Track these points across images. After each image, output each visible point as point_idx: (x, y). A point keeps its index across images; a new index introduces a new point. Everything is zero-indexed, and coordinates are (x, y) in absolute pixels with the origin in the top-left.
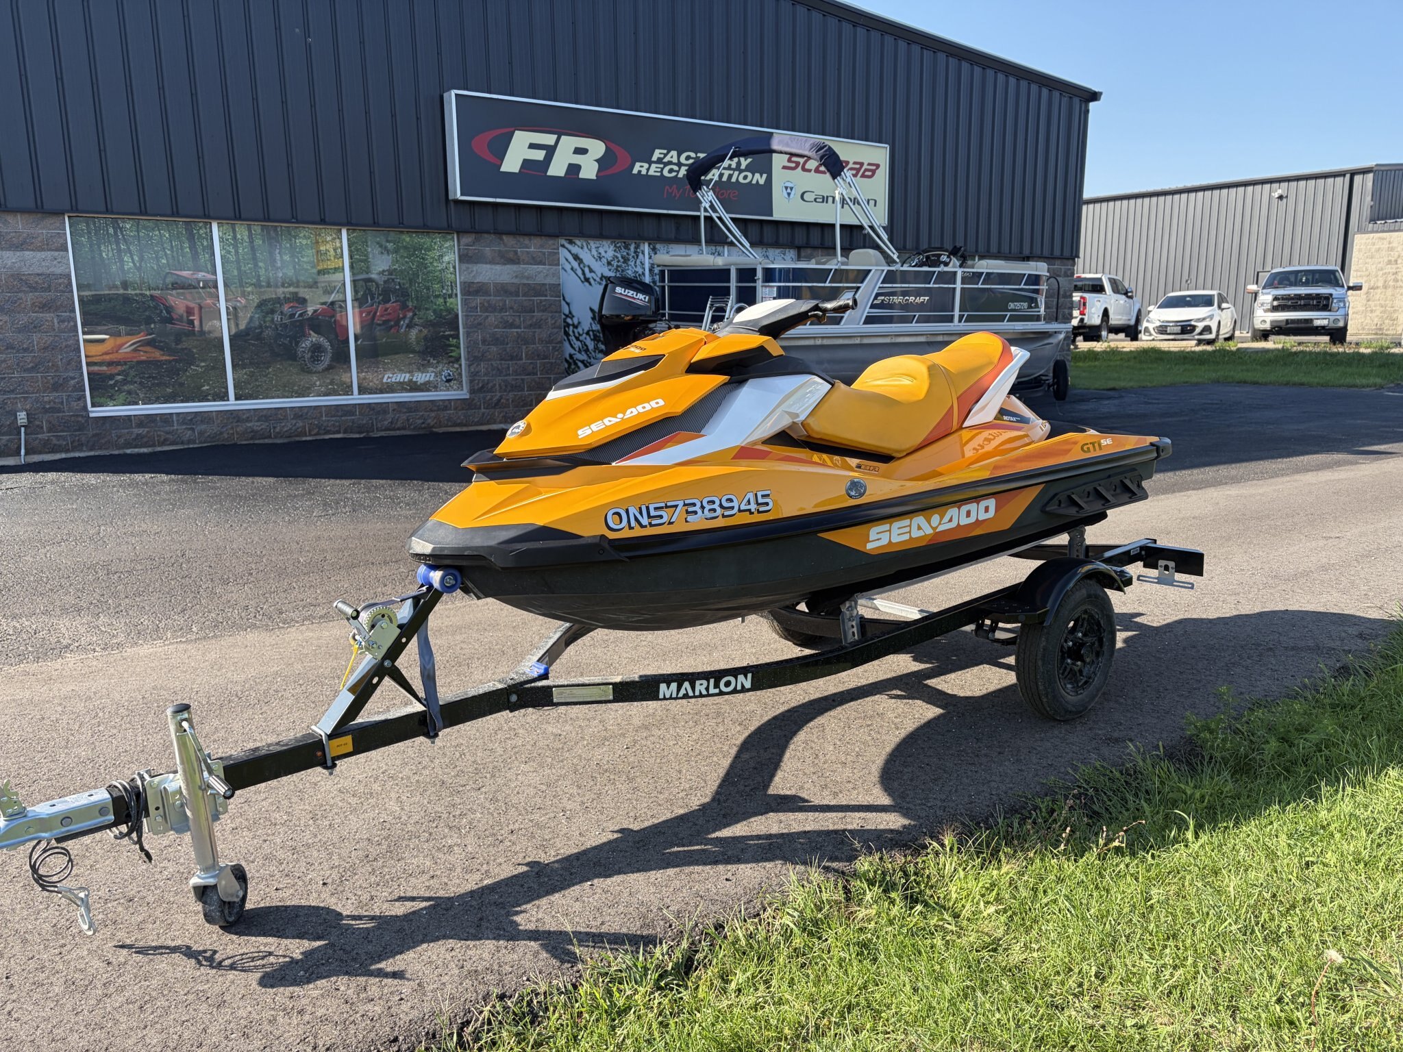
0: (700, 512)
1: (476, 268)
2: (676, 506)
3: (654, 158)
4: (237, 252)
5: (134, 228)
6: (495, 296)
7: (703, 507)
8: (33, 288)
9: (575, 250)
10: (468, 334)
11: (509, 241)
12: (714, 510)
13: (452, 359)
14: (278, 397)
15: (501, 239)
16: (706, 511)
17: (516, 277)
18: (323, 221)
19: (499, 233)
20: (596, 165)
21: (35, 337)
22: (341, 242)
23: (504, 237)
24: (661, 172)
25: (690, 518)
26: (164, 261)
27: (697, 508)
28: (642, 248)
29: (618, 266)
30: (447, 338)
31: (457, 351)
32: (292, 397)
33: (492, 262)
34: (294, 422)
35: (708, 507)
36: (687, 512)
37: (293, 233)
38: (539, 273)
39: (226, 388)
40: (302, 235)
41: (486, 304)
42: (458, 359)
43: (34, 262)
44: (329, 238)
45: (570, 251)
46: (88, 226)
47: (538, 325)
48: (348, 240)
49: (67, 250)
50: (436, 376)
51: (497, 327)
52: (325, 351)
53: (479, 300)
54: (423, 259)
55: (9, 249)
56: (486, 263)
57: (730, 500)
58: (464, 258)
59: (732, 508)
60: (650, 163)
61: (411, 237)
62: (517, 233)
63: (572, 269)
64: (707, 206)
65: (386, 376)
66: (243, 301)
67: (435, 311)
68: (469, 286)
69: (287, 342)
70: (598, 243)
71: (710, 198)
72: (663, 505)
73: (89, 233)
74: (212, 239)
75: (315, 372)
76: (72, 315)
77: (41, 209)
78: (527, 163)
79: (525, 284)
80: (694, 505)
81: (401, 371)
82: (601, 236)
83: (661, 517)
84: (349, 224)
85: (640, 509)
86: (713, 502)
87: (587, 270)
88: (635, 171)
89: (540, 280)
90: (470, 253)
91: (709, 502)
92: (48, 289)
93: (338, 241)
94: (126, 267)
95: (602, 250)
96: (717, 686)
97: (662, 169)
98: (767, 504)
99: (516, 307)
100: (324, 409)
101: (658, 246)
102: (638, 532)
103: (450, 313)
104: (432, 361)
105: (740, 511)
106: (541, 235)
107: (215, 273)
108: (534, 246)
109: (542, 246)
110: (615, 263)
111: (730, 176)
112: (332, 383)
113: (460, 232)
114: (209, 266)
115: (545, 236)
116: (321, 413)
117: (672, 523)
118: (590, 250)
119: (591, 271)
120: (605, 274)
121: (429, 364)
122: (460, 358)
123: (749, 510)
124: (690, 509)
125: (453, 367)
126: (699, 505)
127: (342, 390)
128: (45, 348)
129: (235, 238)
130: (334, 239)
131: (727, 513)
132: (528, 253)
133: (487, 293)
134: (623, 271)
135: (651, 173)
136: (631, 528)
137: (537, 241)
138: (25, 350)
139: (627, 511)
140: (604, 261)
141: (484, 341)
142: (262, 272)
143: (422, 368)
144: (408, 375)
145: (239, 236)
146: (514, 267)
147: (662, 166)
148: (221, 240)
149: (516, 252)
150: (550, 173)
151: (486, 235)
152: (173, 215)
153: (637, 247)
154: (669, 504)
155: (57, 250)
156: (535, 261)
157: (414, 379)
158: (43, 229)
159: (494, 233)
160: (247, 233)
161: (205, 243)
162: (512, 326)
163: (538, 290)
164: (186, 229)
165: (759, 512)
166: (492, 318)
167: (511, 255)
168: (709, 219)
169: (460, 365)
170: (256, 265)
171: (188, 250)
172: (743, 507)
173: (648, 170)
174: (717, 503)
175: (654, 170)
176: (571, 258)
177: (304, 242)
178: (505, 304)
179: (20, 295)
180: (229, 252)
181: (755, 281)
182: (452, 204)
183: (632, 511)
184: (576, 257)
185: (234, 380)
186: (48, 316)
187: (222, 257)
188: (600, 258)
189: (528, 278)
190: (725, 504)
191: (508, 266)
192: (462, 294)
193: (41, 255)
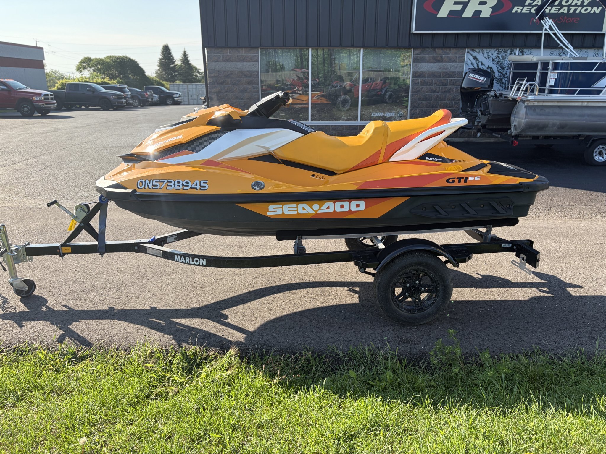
0: (173, 186)
1: (420, 65)
2: (164, 182)
3: (527, 3)
4: (317, 60)
5: (281, 52)
6: (428, 78)
7: (175, 184)
8: (246, 76)
9: (475, 54)
10: (412, 96)
11: (439, 51)
12: (179, 186)
13: (404, 107)
14: (327, 121)
15: (435, 51)
16: (176, 186)
17: (440, 69)
18: (352, 46)
19: (434, 48)
20: (491, 10)
21: (245, 94)
22: (360, 55)
23: (437, 50)
24: (530, 11)
25: (168, 188)
26: (291, 65)
27: (172, 184)
28: (514, 51)
29: (498, 61)
30: (403, 97)
31: (407, 103)
32: (333, 121)
33: (429, 62)
34: (332, 131)
35: (177, 184)
36: (168, 185)
37: (340, 51)
38: (453, 66)
39: (308, 116)
40: (344, 52)
41: (423, 82)
42: (407, 107)
43: (247, 66)
44: (355, 53)
45: (472, 55)
46: (266, 52)
47: (448, 91)
48: (363, 53)
49: (258, 62)
50: (395, 114)
51: (427, 92)
52: (348, 102)
53: (420, 79)
54: (396, 61)
55: (239, 62)
56: (426, 62)
57: (188, 183)
58: (415, 60)
59: (188, 186)
60: (524, 6)
61: (391, 51)
62: (444, 47)
63: (472, 64)
64: (547, 28)
65: (373, 114)
66: (318, 81)
67: (399, 85)
68: (416, 74)
69: (333, 98)
70: (488, 50)
71: (550, 23)
72: (159, 181)
73: (266, 55)
74: (309, 55)
75: (343, 111)
76: (258, 86)
77: (251, 47)
78: (451, 12)
79: (444, 72)
80: (171, 182)
81: (380, 111)
82: (490, 46)
83: (157, 186)
84: (363, 46)
85: (150, 181)
86: (180, 182)
87: (480, 64)
88: (514, 11)
89: (452, 70)
90: (418, 58)
91: (178, 182)
92: (251, 76)
93: (359, 54)
94: (277, 68)
95: (490, 54)
96: (193, 261)
97: (531, 9)
98: (205, 187)
99: (438, 83)
100: (344, 127)
101: (525, 50)
102: (147, 191)
103: (406, 86)
104: (394, 107)
105: (191, 188)
106: (456, 48)
107: (308, 69)
108: (452, 53)
109: (456, 53)
110: (497, 60)
111: (576, 10)
112: (349, 116)
113: (415, 48)
114: (307, 66)
115: (458, 48)
116: (343, 128)
117: (161, 189)
118: (483, 54)
119: (482, 64)
120: (490, 66)
121: (393, 109)
122: (408, 106)
123: (196, 188)
124: (169, 184)
125: (404, 110)
126: (173, 183)
127: (353, 119)
128: (248, 98)
129: (317, 55)
130: (357, 53)
131: (185, 188)
132: (448, 57)
133: (424, 77)
134: (501, 64)
135: (524, 11)
136: (145, 188)
137: (454, 51)
138: (242, 99)
139: (145, 181)
140: (491, 59)
141: (420, 99)
142: (326, 68)
143: (390, 111)
144: (383, 113)
145: (319, 54)
146: (440, 64)
147: (531, 7)
148: (312, 56)
149: (441, 57)
150: (464, 16)
151: (427, 49)
152: (295, 46)
153: (512, 51)
154: (161, 181)
155: (255, 62)
156: (451, 60)
157: (385, 115)
158: (251, 54)
159: (431, 48)
160: (322, 52)
161: (306, 57)
162: (435, 92)
163: (451, 75)
164: (300, 52)
165: (200, 190)
166: (425, 88)
167: (439, 58)
168: (547, 35)
169: (407, 110)
170: (324, 66)
171: (299, 60)
172: (193, 186)
173: (522, 10)
174: (181, 183)
175: (525, 10)
176: (471, 58)
177: (345, 55)
178: (432, 82)
179: (242, 79)
180: (314, 60)
181: (548, 70)
182: (412, 35)
183: (147, 181)
184: (475, 58)
185: (311, 112)
186: (250, 86)
187: (312, 63)
188: (489, 58)
189: (446, 69)
190: (185, 184)
191: (437, 64)
192: (413, 77)
193: (249, 64)
